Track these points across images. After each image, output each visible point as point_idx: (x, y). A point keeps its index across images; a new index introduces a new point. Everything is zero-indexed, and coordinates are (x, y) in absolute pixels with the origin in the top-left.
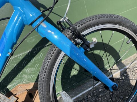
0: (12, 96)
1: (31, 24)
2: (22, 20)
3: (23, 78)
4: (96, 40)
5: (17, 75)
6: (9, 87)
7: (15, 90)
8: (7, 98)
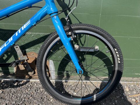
0: (26, 56)
1: (50, 14)
2: (47, 11)
3: (37, 49)
4: (98, 48)
5: (35, 45)
6: (27, 50)
7: (29, 54)
8: (22, 55)
